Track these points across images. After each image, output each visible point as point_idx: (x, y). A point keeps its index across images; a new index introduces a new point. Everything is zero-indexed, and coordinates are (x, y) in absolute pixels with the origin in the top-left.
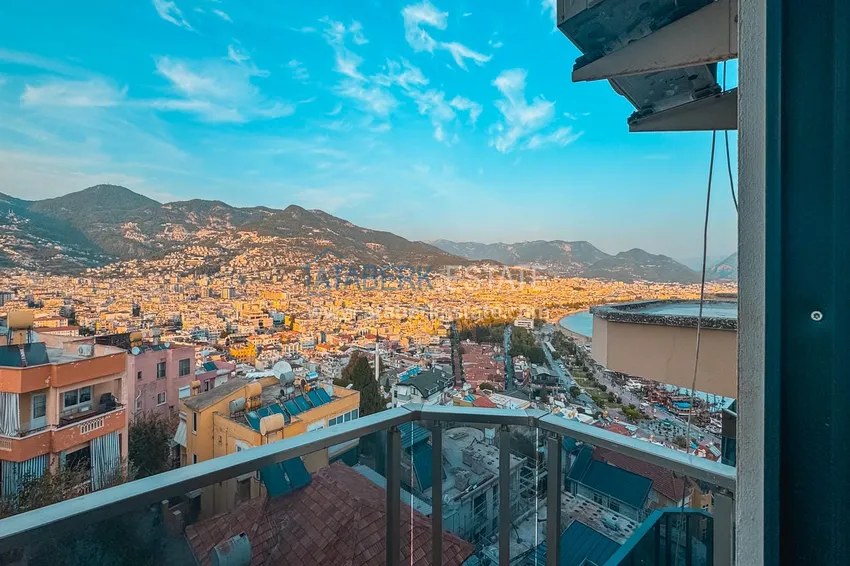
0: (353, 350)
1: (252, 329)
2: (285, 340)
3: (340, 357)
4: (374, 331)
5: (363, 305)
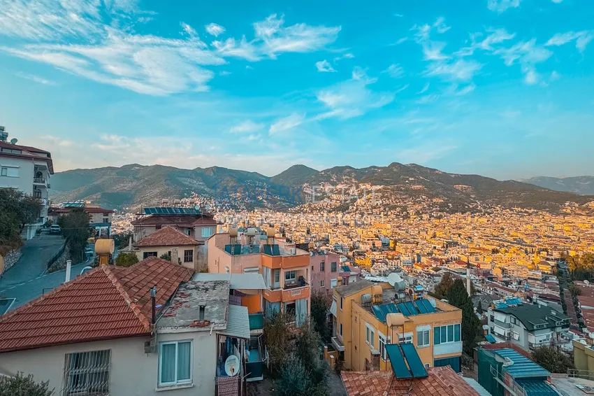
0: (444, 271)
1: (368, 247)
2: (390, 257)
3: (433, 275)
4: (464, 259)
5: (452, 236)
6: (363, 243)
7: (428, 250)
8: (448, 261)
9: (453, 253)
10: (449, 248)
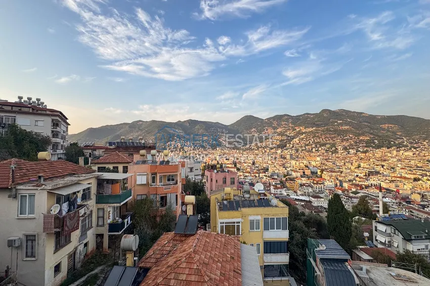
1: (299, 175)
2: (315, 182)
5: (375, 167)
6: (295, 172)
7: (351, 178)
8: (367, 187)
9: (374, 180)
10: (371, 177)
